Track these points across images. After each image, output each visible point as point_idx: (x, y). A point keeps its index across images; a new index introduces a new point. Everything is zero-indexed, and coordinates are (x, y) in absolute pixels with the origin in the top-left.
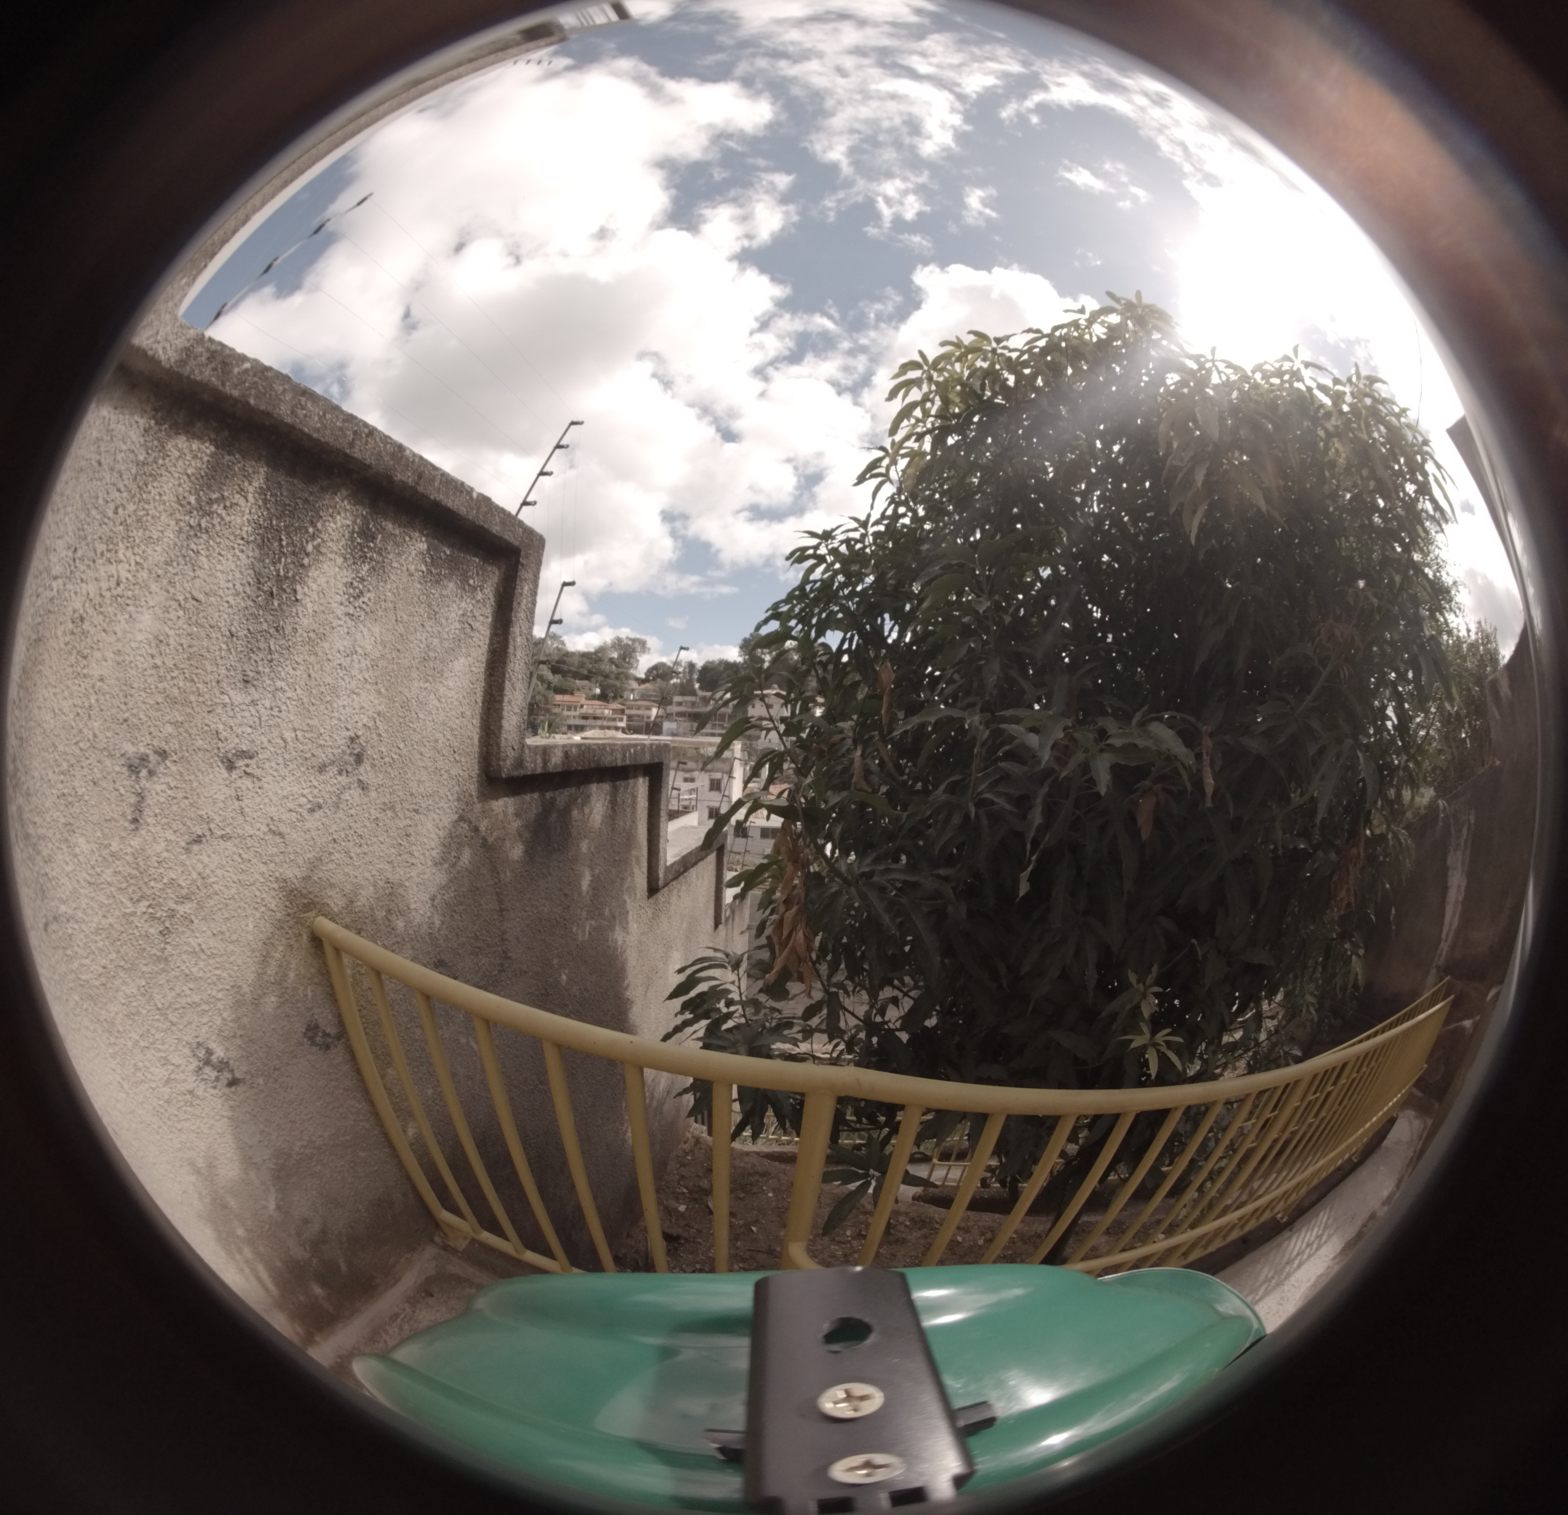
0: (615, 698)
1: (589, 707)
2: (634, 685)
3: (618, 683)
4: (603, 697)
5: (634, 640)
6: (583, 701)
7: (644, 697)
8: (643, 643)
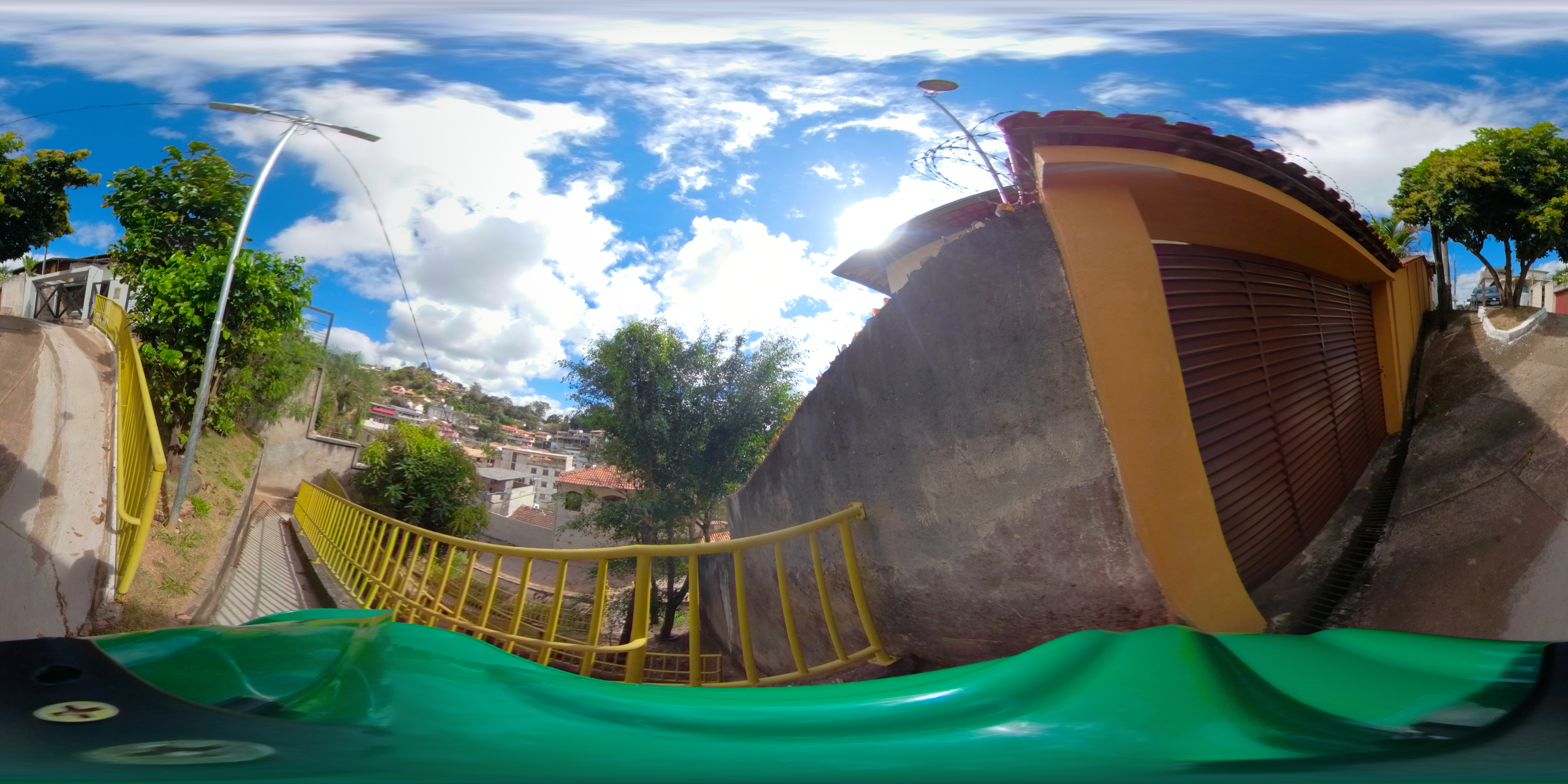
0: (532, 429)
1: (518, 432)
2: (542, 424)
3: (534, 423)
4: (526, 429)
5: (544, 403)
6: (516, 429)
7: (545, 430)
8: (548, 405)
